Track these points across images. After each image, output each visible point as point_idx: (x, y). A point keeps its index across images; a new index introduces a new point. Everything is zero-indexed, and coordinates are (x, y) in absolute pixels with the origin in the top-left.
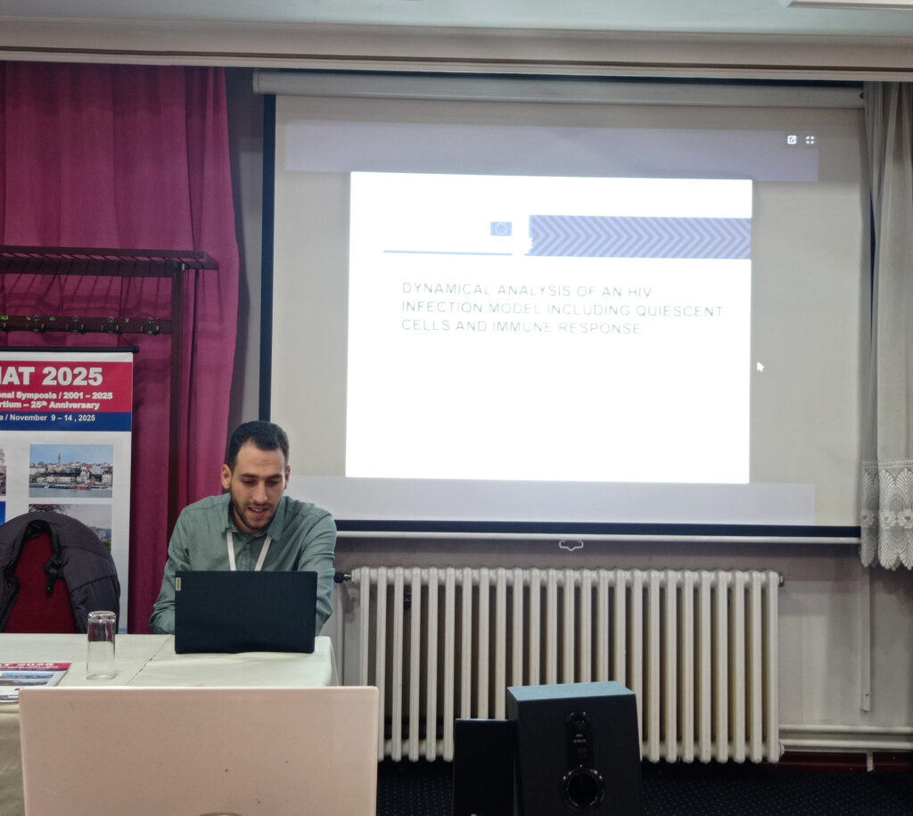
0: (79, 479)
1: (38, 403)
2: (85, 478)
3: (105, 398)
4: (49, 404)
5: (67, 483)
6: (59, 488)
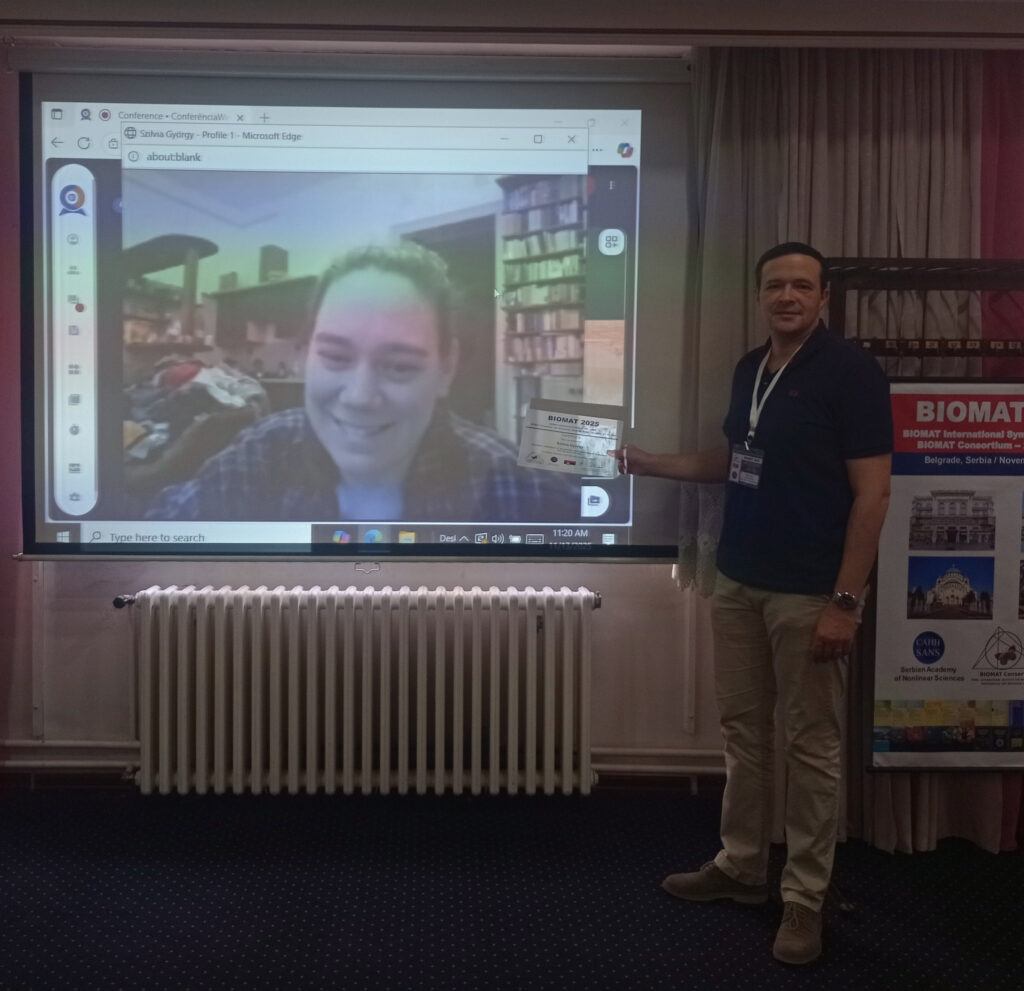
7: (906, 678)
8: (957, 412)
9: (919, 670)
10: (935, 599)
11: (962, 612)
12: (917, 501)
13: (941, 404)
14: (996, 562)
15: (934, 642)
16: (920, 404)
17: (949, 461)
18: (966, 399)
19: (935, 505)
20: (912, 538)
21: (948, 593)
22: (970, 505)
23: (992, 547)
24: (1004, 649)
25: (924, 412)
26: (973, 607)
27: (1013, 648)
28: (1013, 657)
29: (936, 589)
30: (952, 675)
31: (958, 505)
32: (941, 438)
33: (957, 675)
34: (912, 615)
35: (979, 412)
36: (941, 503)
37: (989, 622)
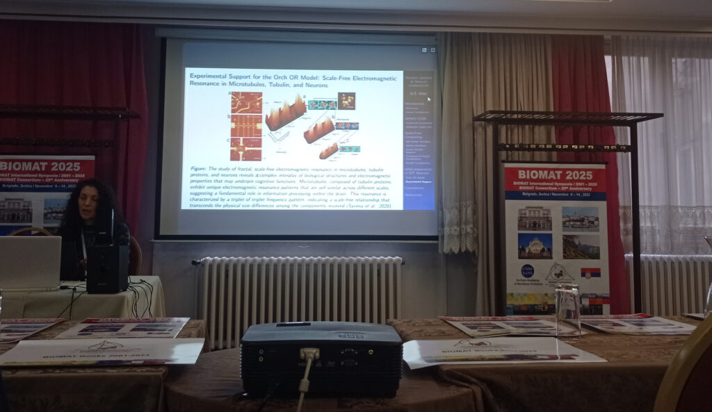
7: (519, 284)
8: (534, 175)
9: (525, 280)
10: (529, 251)
11: (540, 256)
12: (520, 210)
13: (528, 172)
14: (553, 236)
15: (530, 269)
16: (520, 172)
17: (532, 194)
18: (538, 169)
19: (527, 212)
20: (519, 226)
21: (534, 248)
22: (542, 212)
23: (551, 229)
24: (558, 272)
25: (521, 174)
26: (545, 254)
27: (561, 271)
28: (562, 275)
29: (530, 247)
30: (537, 283)
31: (537, 212)
32: (529, 185)
33: (540, 282)
34: (520, 257)
35: (543, 175)
36: (530, 211)
37: (550, 260)
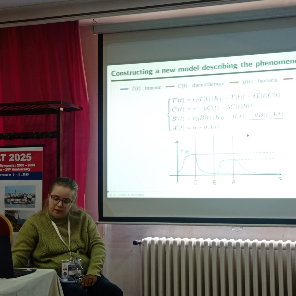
0: (23, 200)
1: (8, 169)
2: (25, 199)
3: (32, 166)
4: (12, 169)
5: (18, 202)
6: (16, 204)
